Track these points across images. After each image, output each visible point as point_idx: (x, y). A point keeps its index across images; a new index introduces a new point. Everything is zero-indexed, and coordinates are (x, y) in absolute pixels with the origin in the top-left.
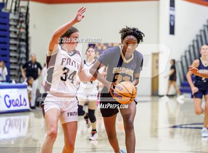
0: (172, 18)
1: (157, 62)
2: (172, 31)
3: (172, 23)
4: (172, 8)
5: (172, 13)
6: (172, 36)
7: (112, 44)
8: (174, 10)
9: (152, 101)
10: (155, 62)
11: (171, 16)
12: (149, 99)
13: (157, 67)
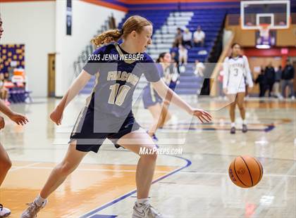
0: (69, 18)
1: (54, 62)
2: (69, 31)
3: (69, 24)
4: (69, 8)
5: (69, 13)
6: (68, 37)
7: (7, 46)
8: (71, 10)
9: (49, 103)
10: (51, 63)
11: (68, 16)
12: (45, 100)
13: (54, 68)
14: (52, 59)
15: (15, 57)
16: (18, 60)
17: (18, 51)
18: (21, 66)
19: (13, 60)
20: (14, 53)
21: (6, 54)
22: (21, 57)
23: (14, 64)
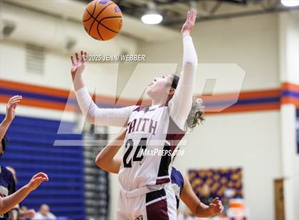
1: (281, 190)
10: (278, 190)
11: (298, 131)
13: (281, 198)
14: (279, 186)
15: (231, 184)
16: (234, 188)
17: (235, 177)
18: (239, 195)
19: (228, 188)
20: (229, 179)
21: (219, 181)
22: (238, 184)
23: (229, 193)
